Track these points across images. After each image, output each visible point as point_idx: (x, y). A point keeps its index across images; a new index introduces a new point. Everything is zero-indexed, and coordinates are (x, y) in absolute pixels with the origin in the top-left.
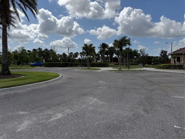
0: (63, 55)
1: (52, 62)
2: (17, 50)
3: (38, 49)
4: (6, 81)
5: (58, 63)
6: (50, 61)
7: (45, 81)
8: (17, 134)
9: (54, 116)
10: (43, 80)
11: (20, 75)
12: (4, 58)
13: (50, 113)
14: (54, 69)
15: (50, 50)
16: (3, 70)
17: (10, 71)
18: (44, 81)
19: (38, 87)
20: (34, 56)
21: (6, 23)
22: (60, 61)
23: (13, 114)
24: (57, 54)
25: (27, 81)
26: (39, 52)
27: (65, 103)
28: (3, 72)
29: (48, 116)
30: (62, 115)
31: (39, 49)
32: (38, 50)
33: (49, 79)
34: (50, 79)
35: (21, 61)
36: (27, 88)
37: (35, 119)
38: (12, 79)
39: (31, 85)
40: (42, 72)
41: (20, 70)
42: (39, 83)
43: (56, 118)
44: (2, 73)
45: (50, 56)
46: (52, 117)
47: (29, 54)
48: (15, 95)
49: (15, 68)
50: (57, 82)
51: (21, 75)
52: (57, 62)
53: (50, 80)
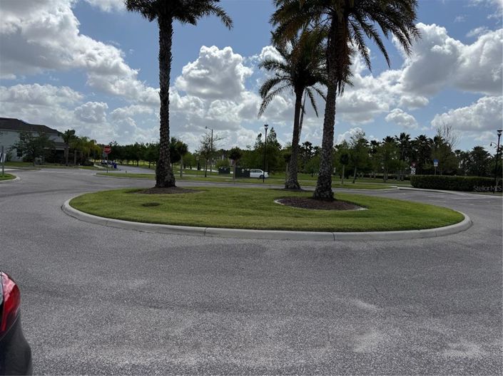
0: (473, 153)
1: (438, 173)
2: (348, 141)
3: (399, 137)
4: (326, 216)
5: (457, 180)
6: (431, 171)
7: (419, 229)
8: (355, 357)
9: (455, 345)
10: (414, 226)
11: (353, 203)
12: (323, 162)
13: (440, 331)
14: (442, 196)
15: (433, 138)
16: (319, 188)
17: (333, 193)
18: (416, 229)
19: (399, 244)
20: (387, 157)
21: (336, 80)
22: (462, 172)
23: (342, 300)
24: (453, 150)
25: (371, 222)
26: (401, 146)
27: (492, 314)
28: (319, 193)
29: (436, 338)
30: (485, 353)
31: (403, 136)
32: (398, 139)
33: (431, 224)
34: (433, 224)
35: (354, 167)
36: (370, 240)
37: (398, 333)
38: (337, 211)
39: (382, 235)
40: (407, 202)
41: (351, 190)
42: (403, 234)
43: (460, 354)
44: (317, 195)
45: (433, 156)
46: (450, 345)
47: (375, 151)
48: (345, 253)
49: (339, 185)
50: (458, 237)
51: (355, 204)
52: (452, 174)
53: (434, 228)
